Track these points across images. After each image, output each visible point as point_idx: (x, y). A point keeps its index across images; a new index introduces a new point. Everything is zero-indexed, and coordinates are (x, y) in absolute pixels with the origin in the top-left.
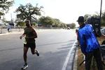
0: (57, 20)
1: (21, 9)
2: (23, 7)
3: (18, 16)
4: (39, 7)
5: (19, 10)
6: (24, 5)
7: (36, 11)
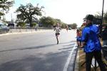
0: (59, 20)
1: (22, 9)
2: (23, 7)
3: (18, 16)
4: (39, 7)
5: (19, 10)
6: (25, 5)
7: (36, 11)
